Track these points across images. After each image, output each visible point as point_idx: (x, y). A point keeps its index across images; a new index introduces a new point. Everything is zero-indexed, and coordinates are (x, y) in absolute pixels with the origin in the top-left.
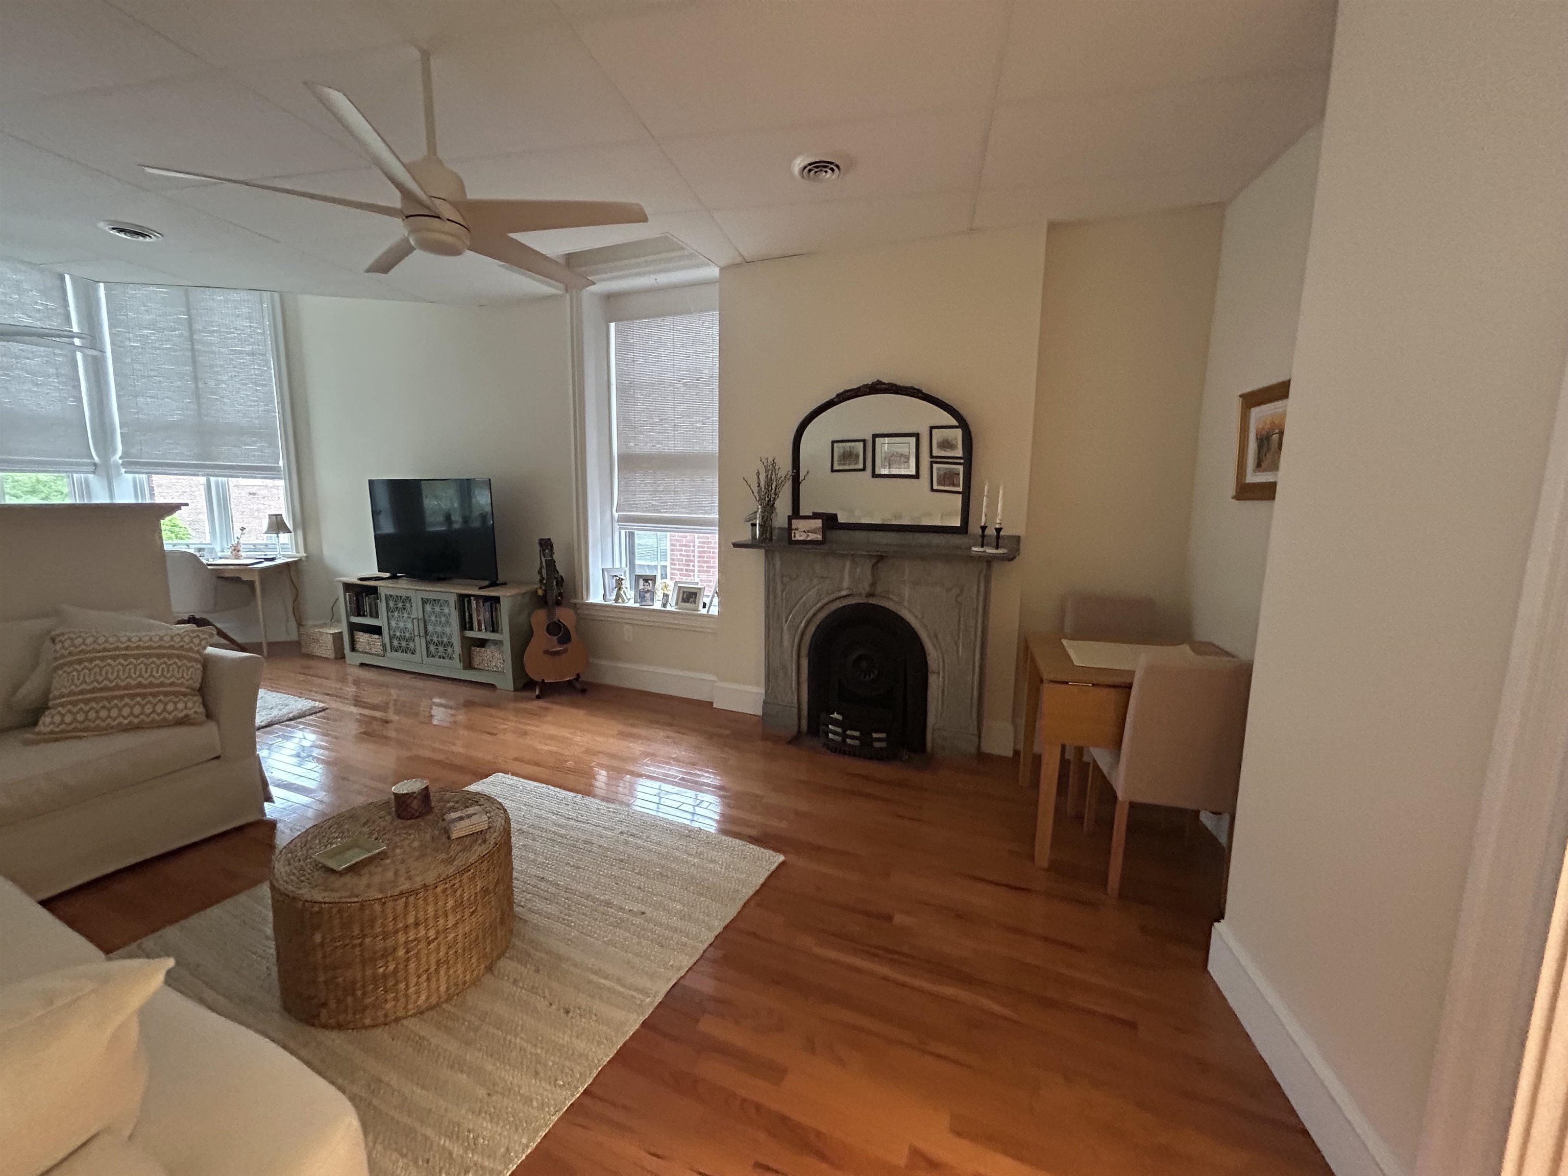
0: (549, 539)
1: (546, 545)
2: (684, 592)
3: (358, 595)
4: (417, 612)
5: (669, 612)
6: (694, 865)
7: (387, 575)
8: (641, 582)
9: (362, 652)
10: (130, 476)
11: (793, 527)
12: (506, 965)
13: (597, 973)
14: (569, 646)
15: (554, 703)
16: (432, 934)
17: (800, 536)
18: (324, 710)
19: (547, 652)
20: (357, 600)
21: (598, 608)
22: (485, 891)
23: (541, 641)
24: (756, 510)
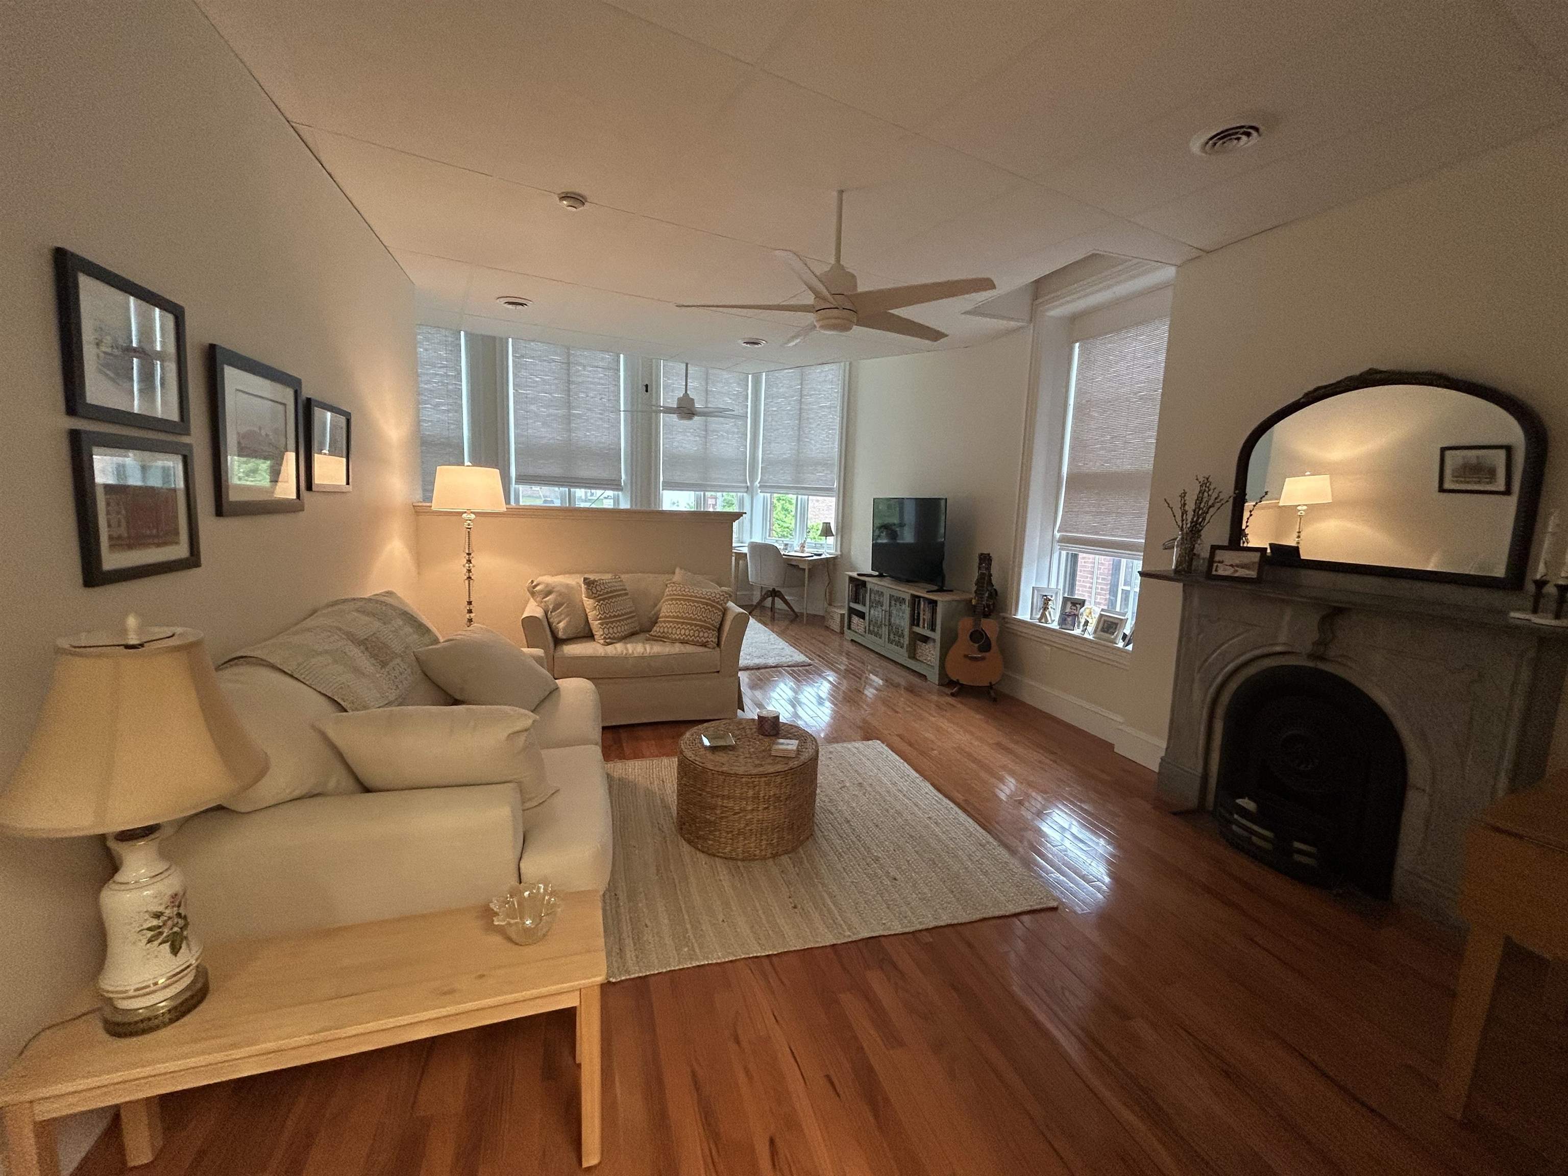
0: (989, 554)
1: (985, 559)
2: (1105, 621)
3: (857, 587)
4: (886, 606)
5: (1085, 639)
6: (966, 868)
7: (877, 573)
8: (1069, 605)
9: (853, 631)
10: (762, 494)
11: (1217, 558)
12: (785, 860)
13: (832, 896)
14: (987, 654)
15: (962, 703)
16: (737, 808)
17: (1225, 570)
18: (810, 665)
19: (966, 656)
20: (856, 590)
21: (1023, 625)
22: (778, 798)
23: (964, 645)
24: (1175, 537)
